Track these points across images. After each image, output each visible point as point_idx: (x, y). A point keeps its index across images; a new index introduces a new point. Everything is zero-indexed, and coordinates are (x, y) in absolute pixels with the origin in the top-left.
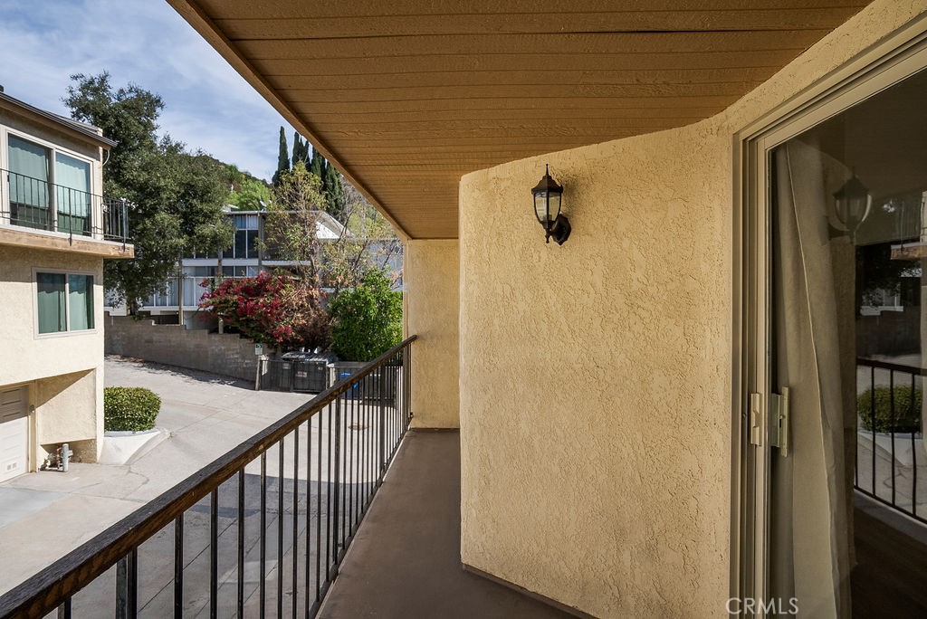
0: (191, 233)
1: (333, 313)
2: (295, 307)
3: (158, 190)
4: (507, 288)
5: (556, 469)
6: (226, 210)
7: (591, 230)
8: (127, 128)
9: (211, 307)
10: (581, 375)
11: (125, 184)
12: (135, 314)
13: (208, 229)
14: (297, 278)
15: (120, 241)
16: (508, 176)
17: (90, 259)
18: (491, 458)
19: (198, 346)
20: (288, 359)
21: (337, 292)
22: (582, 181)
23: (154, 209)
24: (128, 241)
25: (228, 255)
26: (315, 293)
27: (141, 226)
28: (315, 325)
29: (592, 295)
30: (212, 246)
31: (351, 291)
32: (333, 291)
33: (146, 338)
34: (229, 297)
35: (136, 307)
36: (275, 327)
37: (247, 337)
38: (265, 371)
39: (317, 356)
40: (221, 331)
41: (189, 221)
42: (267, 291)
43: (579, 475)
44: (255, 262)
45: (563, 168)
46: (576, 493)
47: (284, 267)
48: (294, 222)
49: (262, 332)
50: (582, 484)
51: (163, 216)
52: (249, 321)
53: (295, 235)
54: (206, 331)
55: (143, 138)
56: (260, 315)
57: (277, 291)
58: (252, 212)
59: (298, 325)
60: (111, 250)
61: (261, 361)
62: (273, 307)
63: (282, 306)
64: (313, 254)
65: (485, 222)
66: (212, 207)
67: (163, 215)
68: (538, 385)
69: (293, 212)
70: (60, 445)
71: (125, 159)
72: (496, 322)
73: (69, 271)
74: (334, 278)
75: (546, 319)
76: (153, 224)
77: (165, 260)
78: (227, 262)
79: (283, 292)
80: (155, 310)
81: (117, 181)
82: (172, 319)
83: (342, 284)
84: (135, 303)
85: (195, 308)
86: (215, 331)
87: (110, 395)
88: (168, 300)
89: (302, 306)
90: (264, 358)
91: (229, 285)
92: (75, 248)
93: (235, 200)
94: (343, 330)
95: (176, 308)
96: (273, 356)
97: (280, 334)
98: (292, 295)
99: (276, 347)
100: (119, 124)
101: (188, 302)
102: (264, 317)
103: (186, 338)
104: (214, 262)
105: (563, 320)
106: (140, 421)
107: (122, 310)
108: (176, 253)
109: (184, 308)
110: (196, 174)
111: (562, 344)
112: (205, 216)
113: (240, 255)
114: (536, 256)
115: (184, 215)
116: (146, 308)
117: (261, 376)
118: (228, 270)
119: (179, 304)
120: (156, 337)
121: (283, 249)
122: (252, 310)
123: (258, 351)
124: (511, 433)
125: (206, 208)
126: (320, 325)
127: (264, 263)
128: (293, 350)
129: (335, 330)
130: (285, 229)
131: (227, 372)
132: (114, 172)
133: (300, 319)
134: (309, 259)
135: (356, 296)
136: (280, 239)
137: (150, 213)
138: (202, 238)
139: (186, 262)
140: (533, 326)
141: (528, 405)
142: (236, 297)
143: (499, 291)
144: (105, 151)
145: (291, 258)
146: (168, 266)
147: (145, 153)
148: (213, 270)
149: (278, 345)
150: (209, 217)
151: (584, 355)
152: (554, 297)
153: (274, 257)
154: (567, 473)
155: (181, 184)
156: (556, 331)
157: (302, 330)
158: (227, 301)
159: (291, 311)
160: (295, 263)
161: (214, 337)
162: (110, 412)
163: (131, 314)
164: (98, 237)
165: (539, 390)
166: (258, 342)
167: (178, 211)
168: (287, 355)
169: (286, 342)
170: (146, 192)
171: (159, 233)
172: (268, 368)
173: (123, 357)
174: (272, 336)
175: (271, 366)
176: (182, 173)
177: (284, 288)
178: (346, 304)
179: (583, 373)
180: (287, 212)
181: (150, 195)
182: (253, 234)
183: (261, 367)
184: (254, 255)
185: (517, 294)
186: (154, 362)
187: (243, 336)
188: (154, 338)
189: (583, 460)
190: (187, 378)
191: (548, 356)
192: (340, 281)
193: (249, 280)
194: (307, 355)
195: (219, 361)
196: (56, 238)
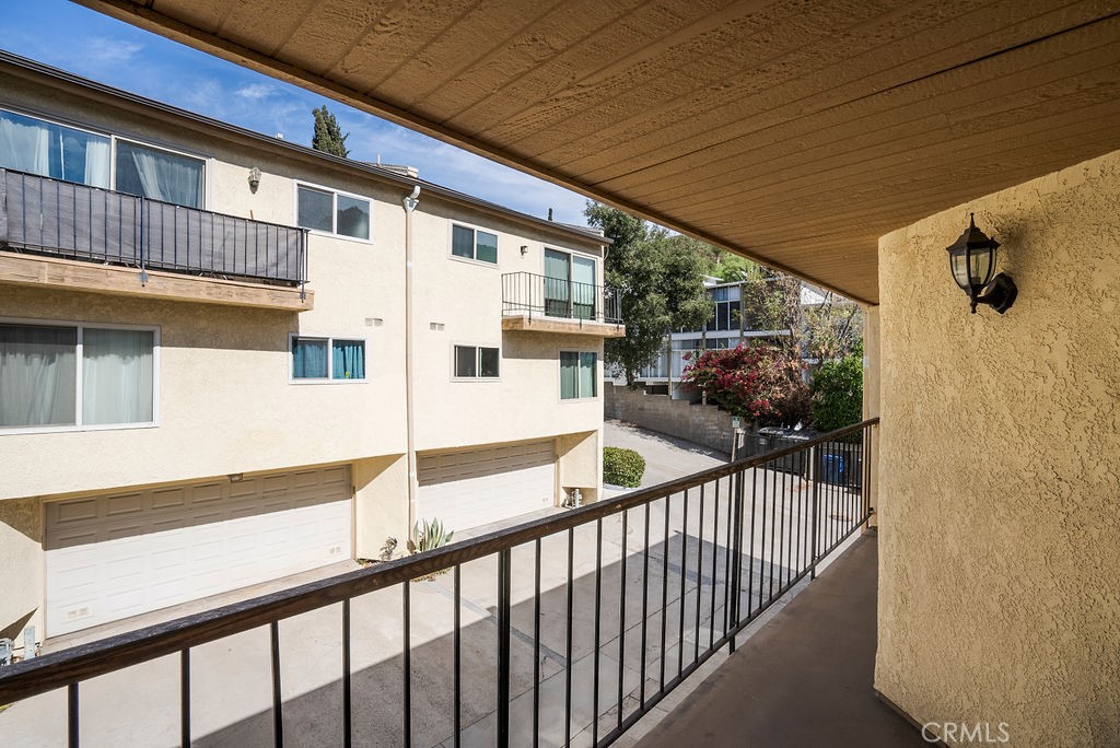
0: (675, 310)
1: (816, 386)
2: (773, 380)
3: (649, 273)
4: (932, 370)
5: (995, 608)
6: (707, 284)
7: (1049, 290)
8: (626, 225)
9: (692, 379)
10: (1033, 485)
11: (623, 272)
12: (633, 386)
13: (689, 305)
14: (775, 349)
15: (616, 322)
16: (931, 232)
17: (594, 338)
18: (909, 571)
19: (680, 415)
20: (764, 434)
21: (821, 363)
22: (1033, 226)
23: (646, 291)
24: (621, 322)
25: (711, 327)
26: (795, 364)
27: (635, 307)
28: (795, 398)
29: (1051, 379)
30: (694, 321)
31: (838, 361)
32: (816, 361)
33: (639, 406)
34: (708, 370)
35: (633, 378)
36: (752, 400)
37: (724, 409)
38: (741, 444)
39: (797, 433)
40: (704, 403)
41: (673, 298)
42: (745, 363)
43: (1030, 624)
44: (736, 333)
45: (1005, 211)
46: (1026, 647)
47: (761, 338)
48: (772, 291)
49: (739, 404)
50: (1035, 637)
51: (653, 297)
52: (726, 393)
53: (773, 304)
54: (688, 402)
55: (638, 229)
56: (737, 387)
57: (755, 363)
58: (734, 283)
59: (776, 399)
60: (608, 330)
61: (738, 434)
62: (749, 379)
63: (758, 379)
64: (793, 323)
65: (904, 290)
66: (694, 283)
67: (652, 295)
68: (971, 493)
69: (770, 279)
70: (574, 489)
71: (624, 250)
72: (918, 409)
73: (581, 349)
74: (817, 348)
75: (982, 410)
76: (644, 304)
77: (654, 335)
78: (710, 335)
79: (760, 364)
80: (650, 381)
81: (618, 270)
82: (662, 389)
83: (827, 353)
84: (631, 375)
85: (679, 380)
86: (699, 402)
87: (608, 453)
88: (659, 372)
89: (781, 378)
90: (740, 431)
91: (708, 358)
92: (583, 331)
93: (720, 273)
94: (826, 406)
95: (666, 380)
96: (750, 430)
97: (757, 408)
98: (770, 368)
99: (753, 421)
100: (619, 222)
101: (676, 373)
102: (741, 389)
103: (673, 407)
104: (698, 335)
105: (1006, 411)
106: (629, 478)
107: (622, 381)
108: (663, 328)
109: (673, 380)
110: (679, 255)
111: (1005, 444)
112: (687, 292)
113: (723, 327)
114: (968, 329)
115: (670, 294)
116: (642, 379)
117: (737, 450)
118: (711, 343)
119: (668, 376)
120: (647, 405)
121: (761, 317)
122: (730, 383)
123: (736, 423)
124: (935, 547)
125: (688, 285)
126: (800, 399)
127: (746, 334)
128: (771, 425)
129: (818, 405)
130: (763, 299)
131: (706, 442)
132: (615, 262)
133: (778, 393)
134: (789, 328)
135: (843, 368)
136: (757, 309)
137: (642, 296)
138: (685, 313)
139: (675, 337)
140: (964, 416)
141: (957, 517)
142: (714, 370)
143: (921, 372)
144: (605, 248)
145: (770, 328)
146: (657, 343)
147: (638, 243)
148: (697, 343)
149: (756, 419)
150: (690, 293)
151: (1037, 461)
152: (993, 382)
153: (755, 328)
154: (1012, 616)
155: (666, 266)
156: (996, 426)
157: (780, 404)
158: (706, 373)
159: (768, 384)
160: (774, 333)
161: (696, 408)
162: (608, 468)
163: (629, 384)
164: (601, 320)
165: (972, 500)
166: (735, 415)
167: (664, 291)
168: (762, 430)
169: (762, 415)
170: (641, 276)
171: (649, 312)
172: (745, 442)
173: (623, 421)
174: (749, 409)
175: (747, 439)
176: (667, 257)
177: (761, 360)
178: (830, 377)
179: (1037, 485)
180: (764, 281)
181: (642, 279)
182: (736, 305)
183: (737, 440)
184: (735, 326)
185: (945, 377)
186: (646, 427)
187: (721, 408)
188: (646, 407)
189: (1037, 604)
190: (671, 445)
191: (985, 457)
192: (823, 351)
193: (727, 352)
194: (785, 431)
195: (699, 432)
196: (570, 324)
